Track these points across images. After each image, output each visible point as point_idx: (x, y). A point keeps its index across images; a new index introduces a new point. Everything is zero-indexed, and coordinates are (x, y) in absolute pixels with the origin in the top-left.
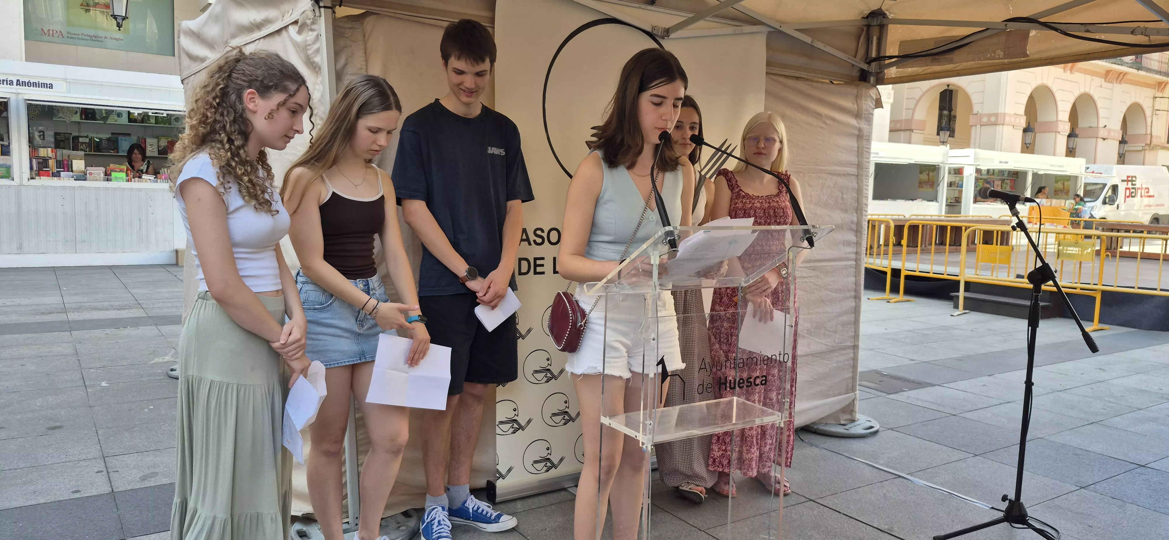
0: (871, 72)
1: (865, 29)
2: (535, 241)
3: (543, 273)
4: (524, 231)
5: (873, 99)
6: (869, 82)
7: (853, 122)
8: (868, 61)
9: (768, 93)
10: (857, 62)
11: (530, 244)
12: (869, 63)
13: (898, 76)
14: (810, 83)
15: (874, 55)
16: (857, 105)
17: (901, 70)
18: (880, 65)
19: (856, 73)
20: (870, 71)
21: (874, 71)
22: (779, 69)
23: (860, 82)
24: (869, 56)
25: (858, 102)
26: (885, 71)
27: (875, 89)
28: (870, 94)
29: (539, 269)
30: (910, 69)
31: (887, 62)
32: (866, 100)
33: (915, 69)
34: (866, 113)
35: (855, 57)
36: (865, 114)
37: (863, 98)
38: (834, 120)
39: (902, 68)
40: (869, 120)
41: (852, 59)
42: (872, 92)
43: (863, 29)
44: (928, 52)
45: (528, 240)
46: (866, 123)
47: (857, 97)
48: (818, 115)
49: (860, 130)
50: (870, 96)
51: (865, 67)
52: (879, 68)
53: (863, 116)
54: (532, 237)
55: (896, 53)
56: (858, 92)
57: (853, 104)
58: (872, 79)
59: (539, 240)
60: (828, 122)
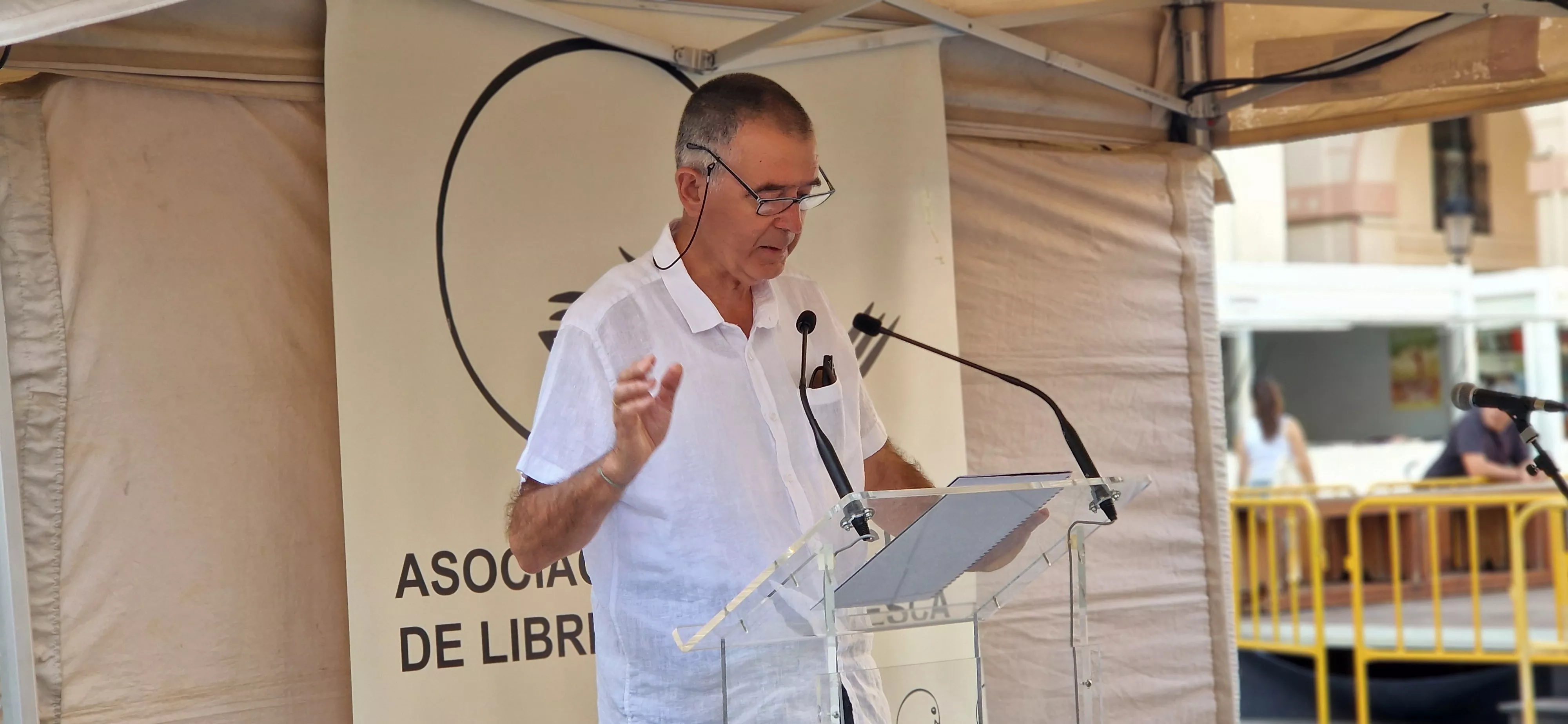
0: (1195, 120)
1: (1169, 15)
2: (435, 585)
3: (459, 663)
4: (410, 560)
5: (1207, 183)
6: (1194, 143)
7: (1166, 241)
8: (1184, 91)
9: (955, 183)
10: (1157, 96)
11: (425, 592)
12: (1188, 96)
13: (1260, 125)
14: (1051, 154)
15: (1196, 75)
16: (1172, 201)
17: (1265, 110)
18: (1214, 100)
19: (1159, 123)
20: (1193, 115)
21: (1201, 116)
22: (979, 125)
23: (1170, 144)
24: (1187, 80)
25: (1173, 192)
26: (1230, 115)
27: (1209, 160)
28: (1199, 173)
29: (450, 654)
30: (1286, 110)
31: (1230, 93)
32: (1190, 188)
33: (1297, 108)
34: (1194, 217)
35: (1152, 84)
36: (1193, 221)
37: (1183, 183)
38: (1119, 240)
39: (1268, 106)
40: (1204, 236)
41: (1146, 91)
42: (1204, 168)
43: (1163, 18)
44: (1323, 70)
45: (419, 582)
46: (1199, 243)
47: (1171, 183)
48: (1081, 231)
49: (1184, 261)
50: (1200, 177)
51: (1179, 107)
52: (1214, 109)
53: (1189, 225)
54: (429, 576)
55: (1249, 74)
56: (1169, 170)
57: (1162, 198)
58: (1200, 135)
59: (446, 582)
60: (1104, 245)
